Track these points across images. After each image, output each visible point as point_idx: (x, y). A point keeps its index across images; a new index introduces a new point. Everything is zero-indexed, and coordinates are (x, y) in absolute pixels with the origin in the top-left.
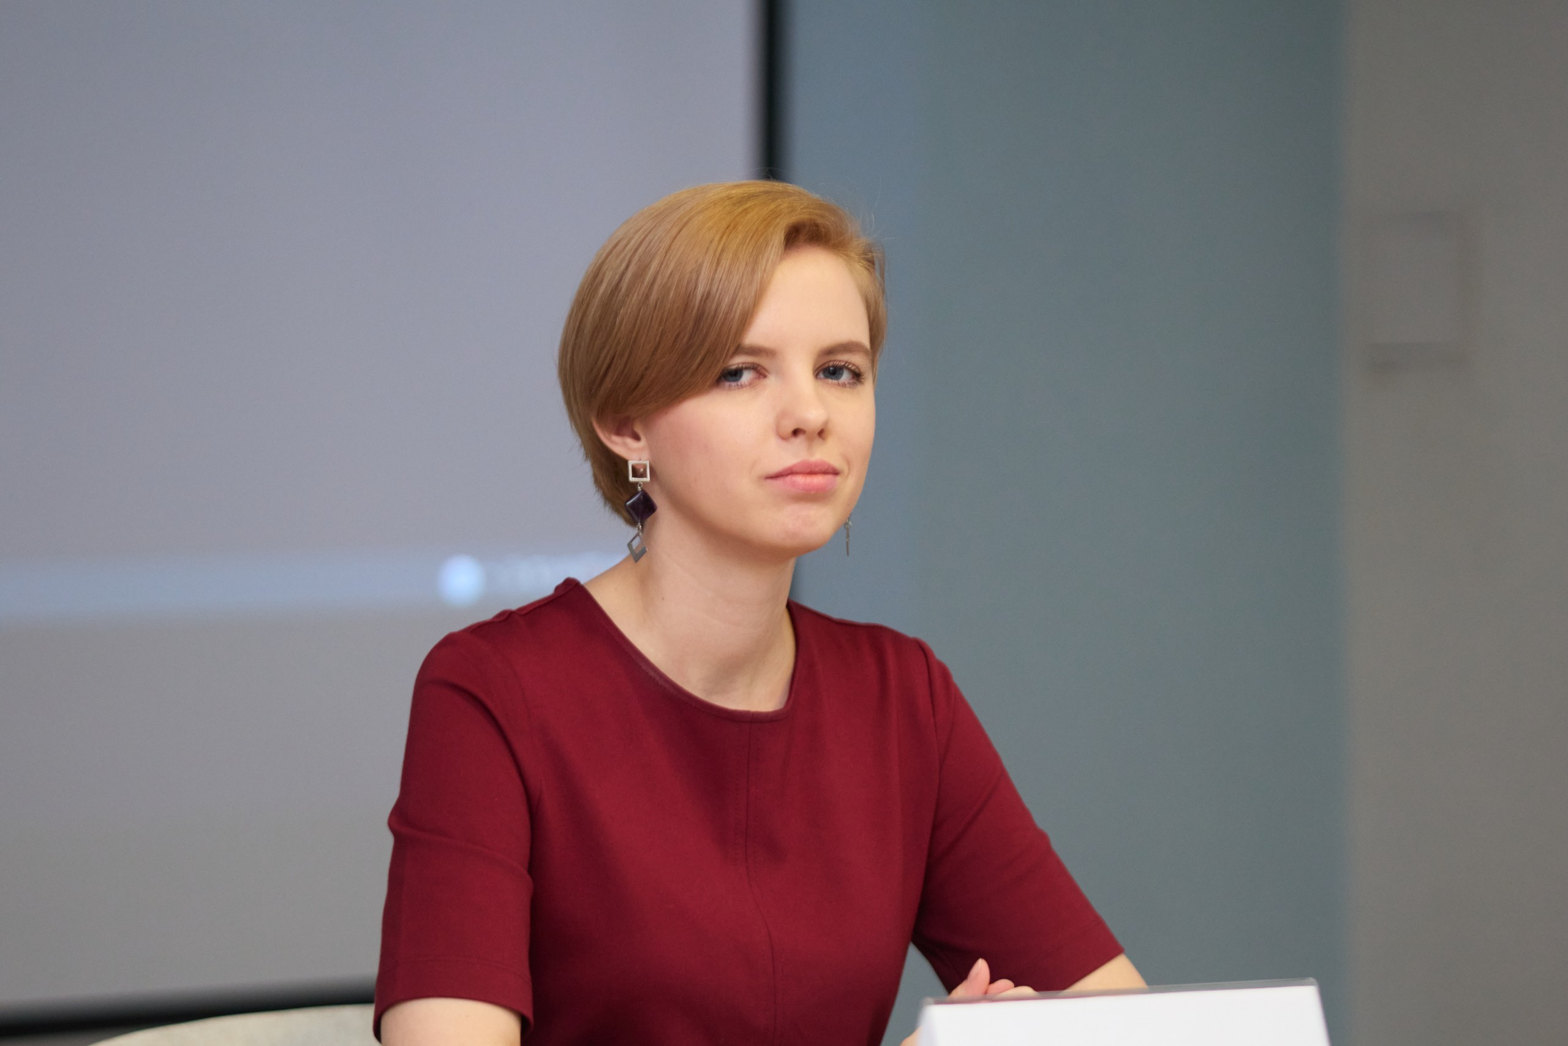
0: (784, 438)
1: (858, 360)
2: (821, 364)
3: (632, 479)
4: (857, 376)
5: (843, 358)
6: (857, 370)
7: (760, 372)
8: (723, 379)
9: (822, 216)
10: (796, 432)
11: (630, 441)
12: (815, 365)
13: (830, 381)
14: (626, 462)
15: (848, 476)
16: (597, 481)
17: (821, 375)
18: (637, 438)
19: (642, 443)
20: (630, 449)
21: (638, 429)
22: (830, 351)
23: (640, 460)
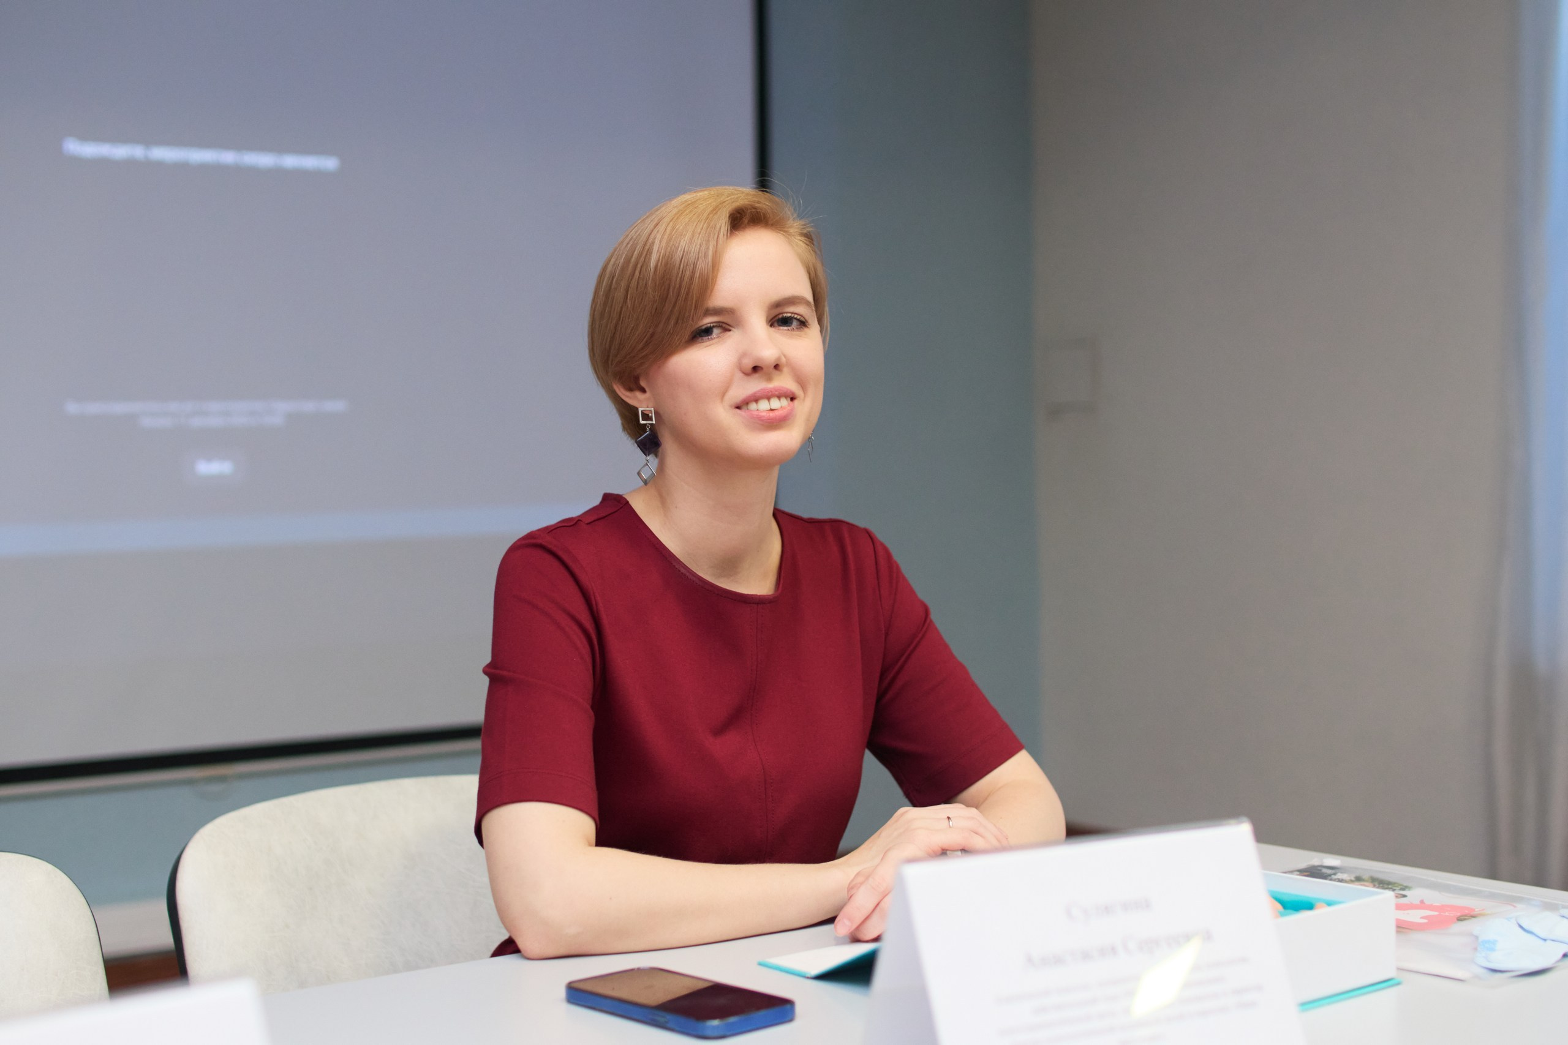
0: (746, 374)
1: (801, 310)
2: (773, 315)
3: (642, 422)
4: (803, 324)
5: (790, 310)
6: (802, 319)
7: (725, 328)
8: (698, 336)
9: (759, 202)
10: (756, 369)
11: (638, 394)
12: (767, 317)
13: (782, 328)
14: (637, 409)
15: (804, 400)
16: (624, 428)
17: (776, 324)
18: (643, 391)
19: (648, 395)
20: (639, 401)
21: (643, 383)
22: (778, 305)
23: (648, 407)
